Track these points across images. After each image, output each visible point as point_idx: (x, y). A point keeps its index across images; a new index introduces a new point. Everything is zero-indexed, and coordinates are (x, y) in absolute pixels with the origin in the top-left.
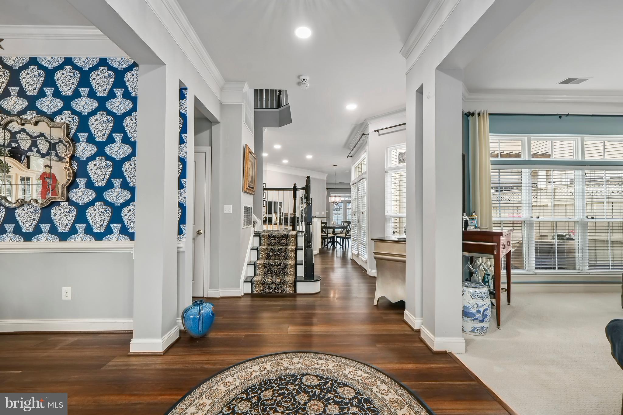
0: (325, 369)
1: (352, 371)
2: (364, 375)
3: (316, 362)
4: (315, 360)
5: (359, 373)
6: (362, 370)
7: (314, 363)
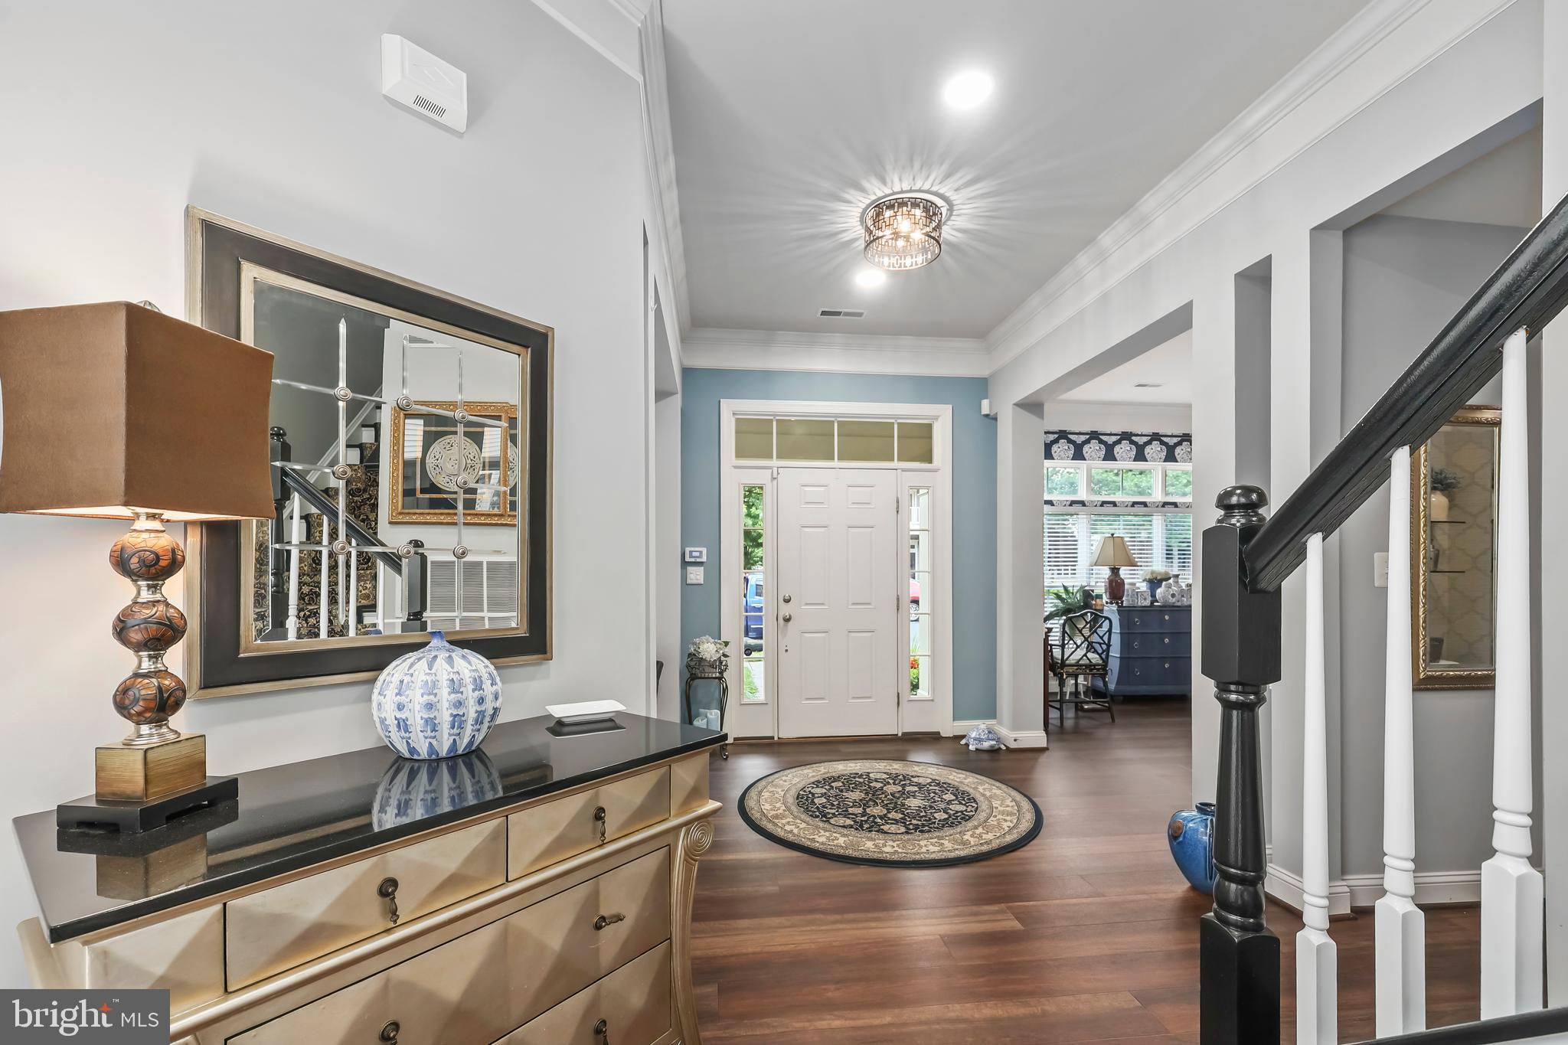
0: (877, 841)
1: (833, 840)
2: (816, 837)
3: (896, 849)
4: (900, 850)
5: (821, 840)
6: (818, 842)
7: (898, 846)
